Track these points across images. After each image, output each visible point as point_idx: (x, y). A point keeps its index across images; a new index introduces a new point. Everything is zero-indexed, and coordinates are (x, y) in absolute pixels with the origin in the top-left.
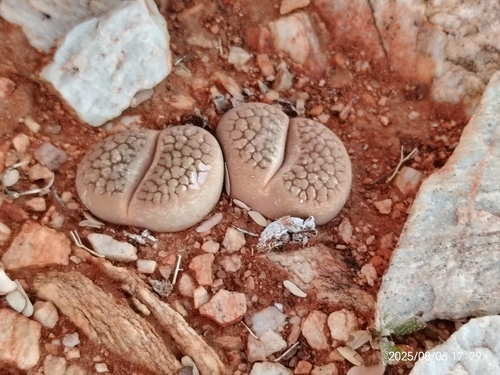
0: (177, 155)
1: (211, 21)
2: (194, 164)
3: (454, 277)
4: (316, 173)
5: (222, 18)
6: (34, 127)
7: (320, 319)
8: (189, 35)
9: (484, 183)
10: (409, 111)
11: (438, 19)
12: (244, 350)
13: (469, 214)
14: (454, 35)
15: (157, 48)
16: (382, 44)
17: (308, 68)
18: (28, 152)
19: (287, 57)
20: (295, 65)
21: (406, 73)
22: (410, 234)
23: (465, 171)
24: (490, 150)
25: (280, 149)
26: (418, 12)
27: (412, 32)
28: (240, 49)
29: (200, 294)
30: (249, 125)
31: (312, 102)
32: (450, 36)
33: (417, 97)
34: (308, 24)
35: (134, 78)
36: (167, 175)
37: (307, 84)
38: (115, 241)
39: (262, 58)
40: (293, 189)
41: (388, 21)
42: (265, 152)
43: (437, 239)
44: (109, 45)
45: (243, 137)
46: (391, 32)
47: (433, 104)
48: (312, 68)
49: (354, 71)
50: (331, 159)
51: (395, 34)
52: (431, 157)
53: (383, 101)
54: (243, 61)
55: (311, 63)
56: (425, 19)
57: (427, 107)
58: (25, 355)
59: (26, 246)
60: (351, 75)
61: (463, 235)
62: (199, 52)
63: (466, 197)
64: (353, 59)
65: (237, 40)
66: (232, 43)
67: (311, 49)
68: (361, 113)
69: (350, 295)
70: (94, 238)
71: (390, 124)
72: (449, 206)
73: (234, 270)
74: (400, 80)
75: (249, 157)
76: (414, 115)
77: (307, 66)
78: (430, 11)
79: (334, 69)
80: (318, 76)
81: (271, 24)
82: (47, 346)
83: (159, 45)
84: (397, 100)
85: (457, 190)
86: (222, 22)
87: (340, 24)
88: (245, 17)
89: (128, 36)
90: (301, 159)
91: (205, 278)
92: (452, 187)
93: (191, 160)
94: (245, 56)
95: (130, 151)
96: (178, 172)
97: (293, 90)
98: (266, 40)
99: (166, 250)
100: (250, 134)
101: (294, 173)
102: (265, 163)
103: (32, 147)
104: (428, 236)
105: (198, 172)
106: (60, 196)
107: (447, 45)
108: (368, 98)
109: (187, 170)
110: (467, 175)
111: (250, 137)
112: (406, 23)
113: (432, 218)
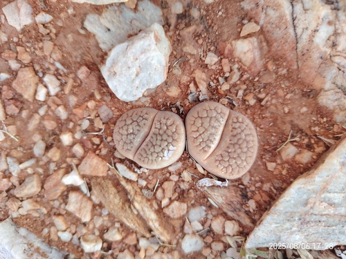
0: (159, 138)
1: (199, 36)
2: (167, 146)
3: (294, 236)
4: (235, 158)
5: (205, 34)
6: (98, 97)
7: (221, 222)
8: (185, 45)
9: (330, 188)
10: (302, 106)
11: (337, 59)
12: (182, 227)
13: (315, 203)
14: (343, 72)
15: (159, 66)
16: (297, 61)
17: (250, 70)
18: (95, 109)
19: (240, 61)
20: (243, 67)
21: (307, 81)
22: (277, 208)
23: (321, 179)
24: (341, 169)
25: (218, 138)
26: (326, 52)
27: (318, 62)
28: (213, 54)
29: (165, 202)
30: (202, 124)
31: (248, 91)
32: (340, 72)
33: (309, 96)
34: (256, 44)
35: (145, 82)
36: (152, 150)
37: (248, 79)
38: (128, 170)
39: (225, 61)
40: (219, 166)
41: (305, 51)
42: (208, 142)
43: (291, 213)
44: (132, 62)
45: (197, 131)
46: (305, 57)
47: (317, 104)
48: (253, 70)
49: (276, 73)
50: (245, 150)
51: (307, 59)
52: (306, 141)
53: (288, 96)
54: (213, 63)
55: (253, 67)
56: (329, 57)
57: (313, 105)
58: (85, 217)
59: (88, 165)
60: (274, 76)
61: (306, 213)
62: (189, 57)
63: (316, 194)
64: (278, 66)
65: (212, 48)
66: (209, 50)
67: (254, 59)
68: (274, 101)
69: (239, 215)
70: (118, 165)
71: (289, 112)
72: (305, 197)
73: (185, 188)
74: (303, 83)
75: (198, 144)
76: (304, 109)
77: (250, 68)
78: (334, 53)
79: (265, 70)
80: (256, 75)
81: (233, 42)
82: (96, 212)
83: (160, 64)
84: (297, 97)
85: (313, 189)
86: (205, 37)
87: (275, 44)
88: (219, 35)
89: (143, 57)
90: (228, 147)
91: (169, 194)
92: (310, 188)
93: (166, 143)
94: (216, 59)
95: (138, 128)
96: (158, 149)
97: (238, 82)
98: (229, 50)
99: (153, 176)
100: (202, 130)
101: (222, 157)
102: (206, 149)
103: (97, 107)
104: (287, 210)
105: (169, 150)
106: (106, 139)
107: (337, 76)
108: (281, 93)
109: (163, 149)
110: (321, 182)
111: (201, 132)
112: (316, 55)
113: (292, 202)
